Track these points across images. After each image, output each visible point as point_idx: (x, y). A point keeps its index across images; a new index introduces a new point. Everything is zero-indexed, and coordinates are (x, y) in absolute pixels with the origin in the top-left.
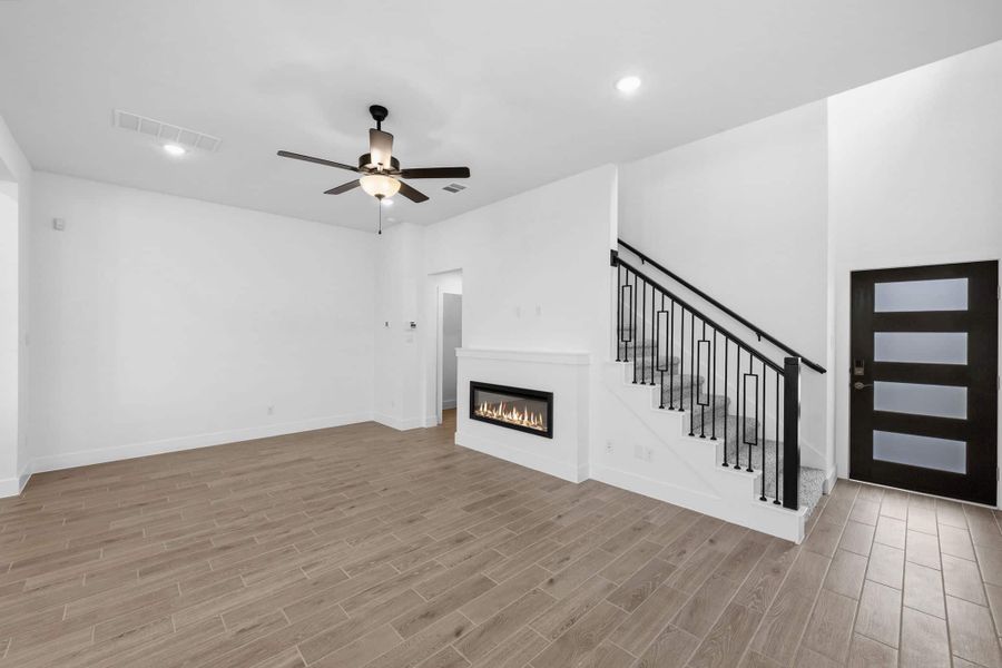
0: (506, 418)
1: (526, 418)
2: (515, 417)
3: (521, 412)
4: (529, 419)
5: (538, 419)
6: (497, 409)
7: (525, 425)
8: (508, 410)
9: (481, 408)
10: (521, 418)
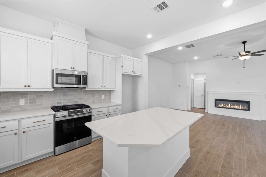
2: (236, 107)
4: (242, 107)
5: (245, 107)
6: (228, 105)
8: (233, 105)
9: (220, 105)
10: (238, 107)
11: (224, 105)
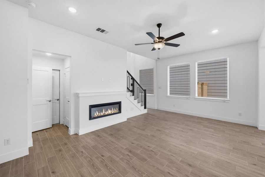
0: (106, 113)
1: (113, 111)
2: (109, 112)
3: (111, 109)
4: (114, 111)
5: (116, 110)
6: (102, 112)
7: (113, 113)
8: (107, 110)
9: (95, 114)
10: (111, 112)
11: (99, 112)
